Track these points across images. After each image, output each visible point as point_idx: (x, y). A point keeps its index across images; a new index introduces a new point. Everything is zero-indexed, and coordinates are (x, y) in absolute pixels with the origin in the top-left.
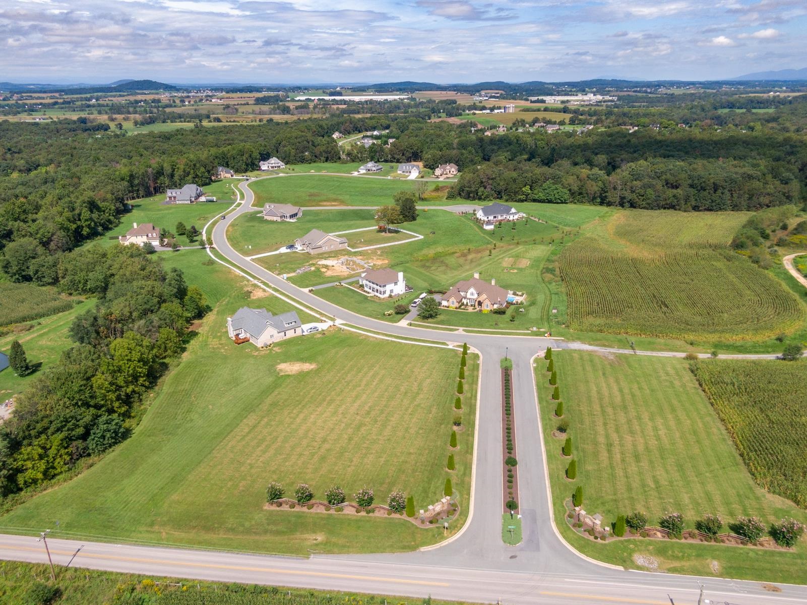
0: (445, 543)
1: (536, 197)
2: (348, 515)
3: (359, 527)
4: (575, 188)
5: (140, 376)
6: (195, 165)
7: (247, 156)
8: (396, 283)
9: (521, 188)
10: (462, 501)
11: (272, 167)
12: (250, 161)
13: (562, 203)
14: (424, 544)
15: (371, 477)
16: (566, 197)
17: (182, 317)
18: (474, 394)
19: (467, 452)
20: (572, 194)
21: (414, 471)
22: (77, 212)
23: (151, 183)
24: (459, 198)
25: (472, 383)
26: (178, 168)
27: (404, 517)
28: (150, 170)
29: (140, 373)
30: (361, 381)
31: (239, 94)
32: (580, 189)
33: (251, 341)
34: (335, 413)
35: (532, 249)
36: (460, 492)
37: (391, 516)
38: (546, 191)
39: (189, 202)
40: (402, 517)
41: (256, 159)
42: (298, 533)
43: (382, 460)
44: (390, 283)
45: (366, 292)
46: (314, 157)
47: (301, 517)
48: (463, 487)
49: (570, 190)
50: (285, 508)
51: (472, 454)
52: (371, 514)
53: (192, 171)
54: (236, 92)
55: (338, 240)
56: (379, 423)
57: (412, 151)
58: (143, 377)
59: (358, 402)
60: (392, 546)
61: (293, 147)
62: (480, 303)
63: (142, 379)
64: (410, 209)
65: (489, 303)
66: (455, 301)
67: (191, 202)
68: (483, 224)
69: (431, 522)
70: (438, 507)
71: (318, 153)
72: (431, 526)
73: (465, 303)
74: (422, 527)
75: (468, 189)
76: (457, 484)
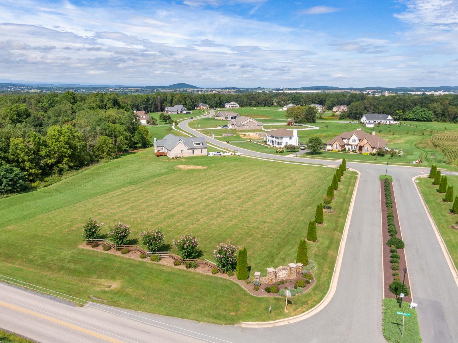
0: (282, 322)
1: (407, 117)
2: (164, 265)
3: (167, 281)
4: (439, 110)
5: (65, 156)
6: (185, 98)
7: (217, 98)
8: (291, 138)
9: (395, 111)
10: (321, 273)
11: (232, 107)
12: (219, 101)
13: (428, 121)
14: (248, 317)
15: (210, 235)
16: (431, 116)
17: (122, 134)
18: (349, 191)
19: (335, 229)
20: (436, 115)
21: (263, 236)
22: (104, 103)
23: (159, 105)
24: (348, 118)
25: (349, 185)
26: (175, 98)
27: (234, 278)
28: (159, 97)
29: (65, 153)
30: (239, 176)
31: (228, 90)
32: (443, 111)
33: (167, 155)
34: (205, 190)
35: (405, 137)
36: (319, 264)
37: (216, 275)
38: (415, 113)
39: (176, 113)
40: (231, 278)
41: (223, 101)
42: (95, 276)
43: (231, 223)
44: (286, 137)
45: (268, 145)
46: (257, 104)
47: (109, 260)
48: (325, 260)
49: (435, 112)
50: (100, 249)
51: (341, 231)
52: (191, 270)
53: (183, 101)
54: (226, 89)
55: (257, 123)
56: (242, 200)
57: (319, 100)
58: (67, 157)
59: (229, 187)
60: (200, 312)
61: (246, 97)
62: (361, 148)
63: (66, 158)
64: (311, 114)
65: (369, 147)
66: (338, 145)
67: (177, 113)
68: (365, 125)
69: (268, 290)
70: (283, 274)
71: (260, 101)
72: (267, 295)
73: (347, 149)
74: (254, 294)
75: (355, 112)
76: (316, 255)
